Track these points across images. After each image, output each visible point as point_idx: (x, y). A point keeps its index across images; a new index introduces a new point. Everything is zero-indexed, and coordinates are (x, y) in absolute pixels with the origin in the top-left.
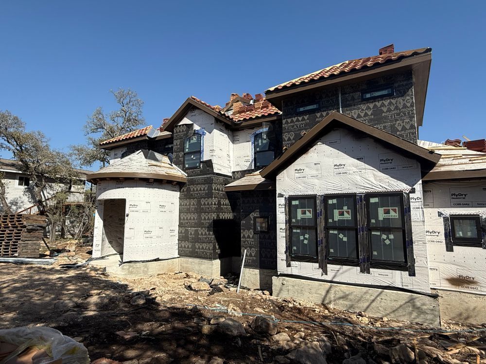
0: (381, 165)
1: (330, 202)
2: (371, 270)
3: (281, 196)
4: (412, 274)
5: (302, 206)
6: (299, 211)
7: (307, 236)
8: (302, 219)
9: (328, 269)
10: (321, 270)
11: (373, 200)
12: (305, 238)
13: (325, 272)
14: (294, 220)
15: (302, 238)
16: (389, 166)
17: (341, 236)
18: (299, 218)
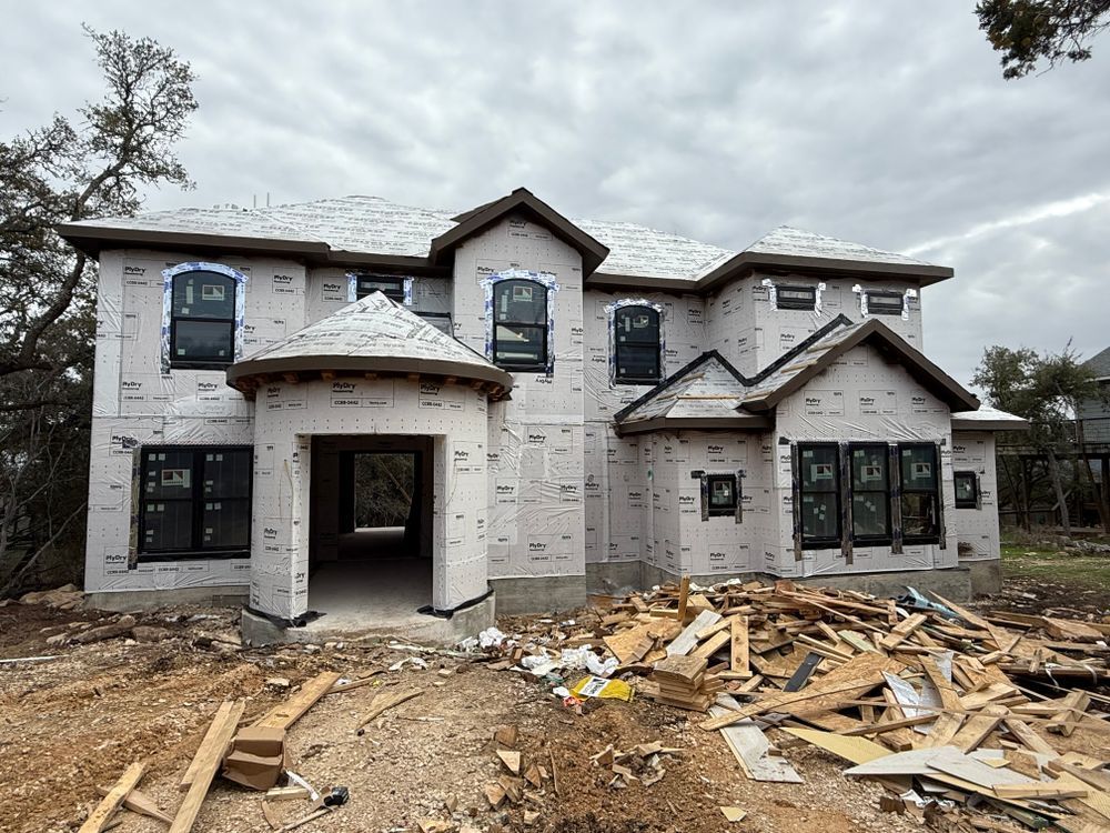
0: (914, 406)
1: (856, 454)
2: (904, 547)
3: (784, 441)
4: (943, 547)
5: (816, 460)
6: (814, 468)
7: (823, 508)
8: (820, 481)
9: (855, 556)
10: (844, 558)
11: (907, 453)
12: (821, 512)
13: (850, 561)
14: (806, 483)
15: (816, 511)
16: (921, 407)
17: (868, 504)
18: (814, 479)
